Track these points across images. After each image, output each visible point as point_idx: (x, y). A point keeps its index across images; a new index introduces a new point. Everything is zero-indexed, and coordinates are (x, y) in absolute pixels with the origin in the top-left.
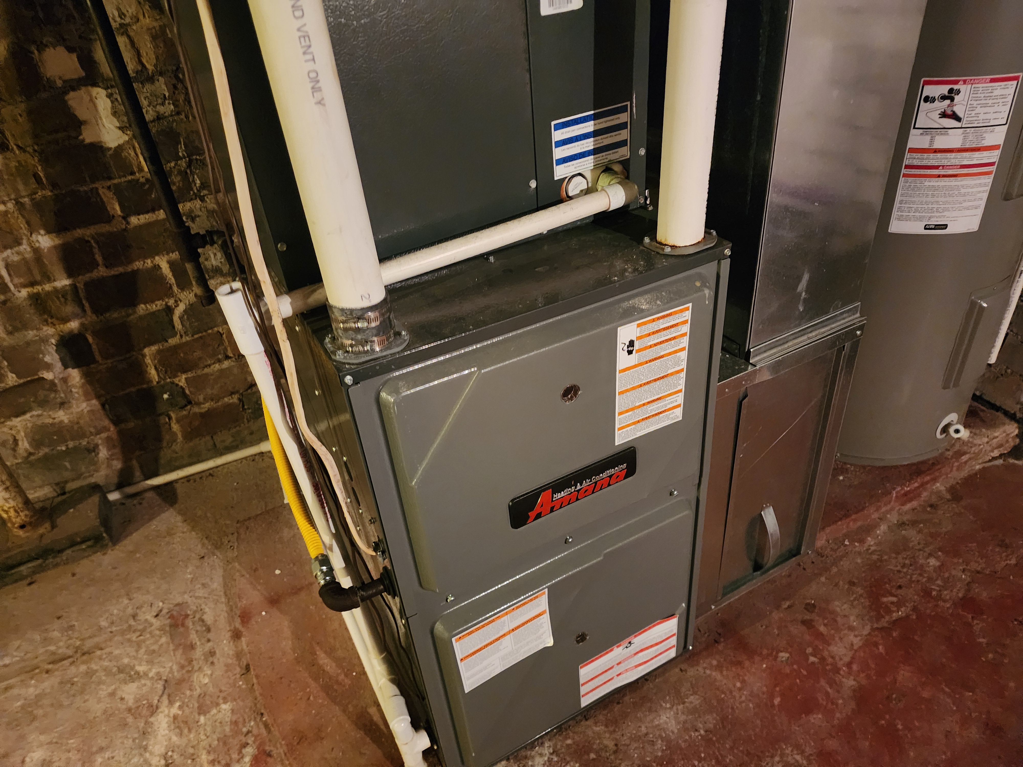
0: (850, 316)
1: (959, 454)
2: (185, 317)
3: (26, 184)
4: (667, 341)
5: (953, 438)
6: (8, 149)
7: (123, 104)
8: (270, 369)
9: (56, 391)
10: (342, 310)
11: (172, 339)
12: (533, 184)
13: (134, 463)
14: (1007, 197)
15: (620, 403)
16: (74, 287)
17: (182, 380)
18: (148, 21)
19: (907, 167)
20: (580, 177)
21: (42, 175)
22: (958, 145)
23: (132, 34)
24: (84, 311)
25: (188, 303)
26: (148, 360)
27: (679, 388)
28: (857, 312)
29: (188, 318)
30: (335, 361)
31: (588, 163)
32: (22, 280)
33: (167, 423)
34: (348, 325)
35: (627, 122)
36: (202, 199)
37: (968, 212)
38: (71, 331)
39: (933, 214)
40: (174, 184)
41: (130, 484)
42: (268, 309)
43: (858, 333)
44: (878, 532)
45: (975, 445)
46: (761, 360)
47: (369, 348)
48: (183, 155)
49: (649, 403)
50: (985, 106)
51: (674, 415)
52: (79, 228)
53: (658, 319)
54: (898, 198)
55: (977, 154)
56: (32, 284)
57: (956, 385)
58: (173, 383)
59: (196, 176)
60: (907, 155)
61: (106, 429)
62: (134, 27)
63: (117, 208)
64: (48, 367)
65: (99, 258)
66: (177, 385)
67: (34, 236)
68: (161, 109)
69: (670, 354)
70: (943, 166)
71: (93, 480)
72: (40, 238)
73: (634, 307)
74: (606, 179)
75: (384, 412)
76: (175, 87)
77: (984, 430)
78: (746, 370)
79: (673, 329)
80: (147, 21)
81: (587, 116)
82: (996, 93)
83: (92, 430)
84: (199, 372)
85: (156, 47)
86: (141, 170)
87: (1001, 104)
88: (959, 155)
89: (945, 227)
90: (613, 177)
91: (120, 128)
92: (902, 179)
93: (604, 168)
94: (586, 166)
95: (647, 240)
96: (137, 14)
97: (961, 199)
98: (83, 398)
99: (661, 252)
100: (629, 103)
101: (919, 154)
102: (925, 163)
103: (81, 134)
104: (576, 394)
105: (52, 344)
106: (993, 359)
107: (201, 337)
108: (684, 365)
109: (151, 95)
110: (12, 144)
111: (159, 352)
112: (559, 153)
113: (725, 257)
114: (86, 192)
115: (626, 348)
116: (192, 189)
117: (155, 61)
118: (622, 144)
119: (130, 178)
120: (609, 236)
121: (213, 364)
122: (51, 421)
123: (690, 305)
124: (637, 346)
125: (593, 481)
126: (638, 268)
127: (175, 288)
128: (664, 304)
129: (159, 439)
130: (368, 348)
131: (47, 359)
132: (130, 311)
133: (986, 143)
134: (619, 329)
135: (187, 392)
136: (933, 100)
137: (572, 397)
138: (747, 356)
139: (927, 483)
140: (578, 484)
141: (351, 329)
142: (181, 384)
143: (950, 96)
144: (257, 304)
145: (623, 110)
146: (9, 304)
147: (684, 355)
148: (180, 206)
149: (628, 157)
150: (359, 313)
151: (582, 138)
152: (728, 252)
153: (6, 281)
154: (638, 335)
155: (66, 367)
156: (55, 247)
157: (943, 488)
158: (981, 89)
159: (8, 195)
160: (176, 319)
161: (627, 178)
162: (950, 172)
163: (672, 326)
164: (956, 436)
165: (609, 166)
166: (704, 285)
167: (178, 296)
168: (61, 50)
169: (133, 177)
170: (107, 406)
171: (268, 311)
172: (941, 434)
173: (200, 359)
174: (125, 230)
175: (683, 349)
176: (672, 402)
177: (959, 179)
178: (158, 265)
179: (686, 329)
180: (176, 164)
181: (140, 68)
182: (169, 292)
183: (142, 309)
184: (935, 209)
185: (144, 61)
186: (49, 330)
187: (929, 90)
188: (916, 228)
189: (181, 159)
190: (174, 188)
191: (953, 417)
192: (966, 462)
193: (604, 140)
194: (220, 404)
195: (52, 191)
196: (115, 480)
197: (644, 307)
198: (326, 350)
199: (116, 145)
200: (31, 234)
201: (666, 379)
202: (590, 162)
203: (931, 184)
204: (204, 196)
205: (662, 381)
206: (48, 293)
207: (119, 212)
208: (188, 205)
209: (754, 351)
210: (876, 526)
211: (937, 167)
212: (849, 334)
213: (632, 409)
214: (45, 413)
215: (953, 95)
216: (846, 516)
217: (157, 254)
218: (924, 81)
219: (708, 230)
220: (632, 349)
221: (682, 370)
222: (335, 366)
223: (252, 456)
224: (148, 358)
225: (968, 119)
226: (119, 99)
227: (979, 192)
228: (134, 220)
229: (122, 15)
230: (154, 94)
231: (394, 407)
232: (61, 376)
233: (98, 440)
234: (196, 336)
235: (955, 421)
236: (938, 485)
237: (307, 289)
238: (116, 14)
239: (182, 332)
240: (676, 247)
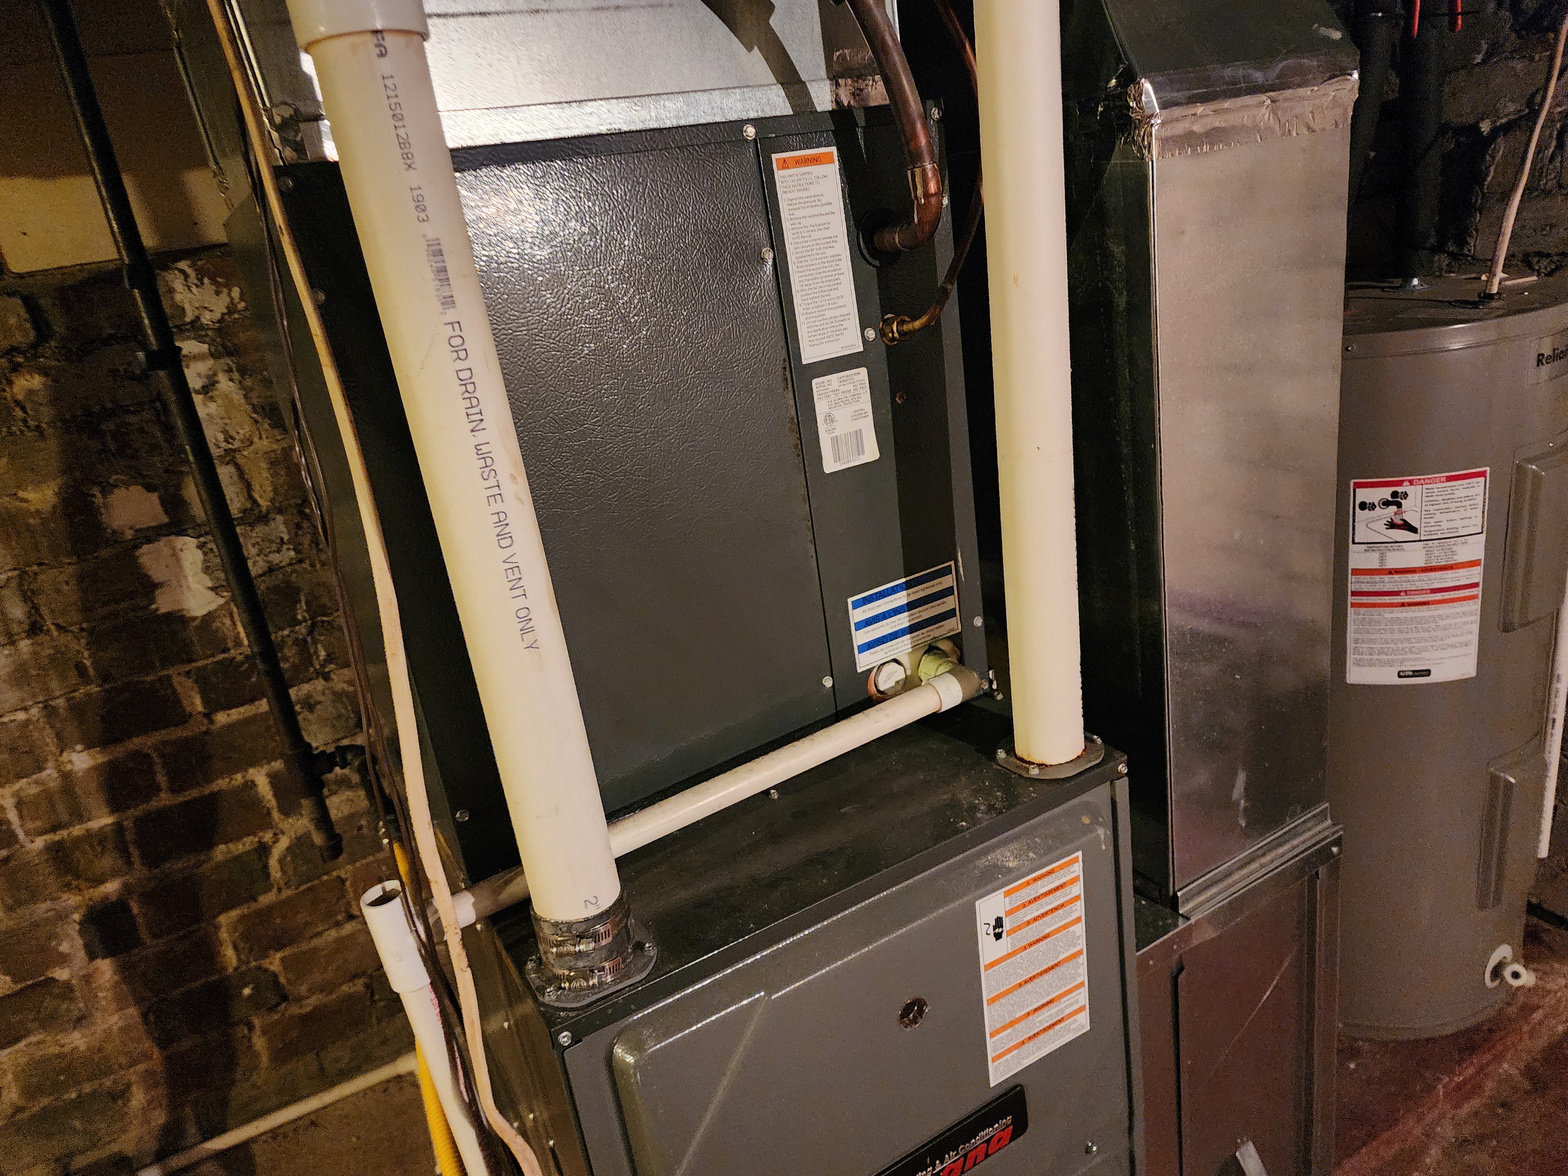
0: (1316, 825)
1: (1528, 1009)
2: (289, 858)
3: (63, 678)
4: (1052, 910)
5: (1511, 986)
6: (41, 631)
7: (220, 556)
8: (438, 1010)
9: (72, 1000)
10: (556, 925)
11: (265, 895)
12: (828, 682)
13: (188, 1110)
14: (1507, 628)
15: (992, 1016)
16: (119, 828)
17: (274, 963)
18: (265, 442)
19: (1354, 594)
20: (894, 664)
21: (87, 663)
22: (1421, 563)
23: (240, 461)
24: (130, 863)
25: (294, 836)
26: (224, 935)
27: (1079, 981)
28: (1326, 819)
29: (293, 861)
30: (543, 1004)
31: (903, 647)
32: (39, 823)
33: (244, 1037)
34: (563, 949)
35: (952, 587)
36: (327, 677)
37: (1456, 652)
38: (106, 898)
39: (1405, 657)
40: (286, 660)
41: (176, 1151)
42: (439, 918)
43: (1335, 850)
44: (1428, 1160)
45: (1549, 992)
46: (1194, 909)
47: (596, 981)
48: (304, 617)
49: (1036, 1010)
50: (1447, 511)
51: (1076, 1024)
52: (137, 736)
53: (1035, 880)
54: (1351, 635)
55: (1449, 574)
56: (54, 829)
57: (1498, 900)
58: (259, 968)
59: (319, 646)
60: (1351, 578)
61: (147, 1057)
62: (245, 453)
63: (198, 701)
64: (63, 959)
65: (162, 779)
66: (266, 971)
67: (65, 754)
68: (275, 558)
69: (1058, 930)
70: (1406, 591)
71: (115, 1148)
72: (75, 757)
73: (995, 866)
74: (932, 664)
75: (621, 1083)
76: (298, 526)
77: (1557, 966)
78: (1176, 926)
79: (1058, 893)
80: (263, 444)
81: (897, 586)
82: (1458, 494)
83: (123, 1060)
84: (304, 946)
85: (275, 475)
86: (238, 643)
87: (1468, 508)
88: (1424, 576)
89: (1427, 673)
90: (940, 661)
91: (212, 589)
92: (1351, 611)
93: (927, 648)
94: (900, 649)
95: (1001, 754)
96: (251, 436)
97: (1440, 634)
98: (113, 1006)
99: (1026, 775)
100: (952, 563)
101: (1368, 577)
102: (1378, 588)
103: (153, 601)
104: (921, 1011)
105: (75, 921)
106: (1543, 851)
107: (308, 889)
108: (1082, 944)
109: (263, 541)
110: (49, 624)
111: (243, 918)
112: (860, 637)
113: (1120, 776)
114: (152, 683)
115: (991, 931)
116: (312, 665)
117: (272, 494)
118: (949, 614)
119: (221, 657)
120: (945, 746)
121: (328, 929)
122: (56, 1050)
123: (1079, 854)
124: (1007, 924)
125: (961, 1153)
126: (994, 805)
127: (276, 815)
128: (1041, 856)
129: (230, 1065)
130: (594, 981)
131: (64, 947)
132: (202, 857)
133: (1461, 558)
134: (977, 903)
135: (282, 980)
136: (1372, 507)
137: (915, 1017)
138: (1174, 904)
139: (1488, 1064)
140: (938, 1162)
141: (568, 954)
142: (272, 968)
143: (1396, 501)
144: (422, 911)
145: (947, 571)
146: (13, 863)
147: (1080, 929)
148: (293, 692)
149: (960, 630)
150: (582, 928)
151: (892, 614)
152: (1123, 768)
153: (13, 827)
154: (1008, 908)
155: (92, 956)
156: (95, 768)
157: (1514, 1072)
158: (1436, 490)
159: (34, 696)
160: (273, 863)
161: (961, 661)
162: (1418, 599)
163: (1057, 889)
164: (1516, 983)
165: (933, 644)
166: (1095, 821)
167: (280, 825)
168: (136, 491)
169: (227, 655)
170: (151, 1017)
171: (438, 921)
172: (1492, 980)
173: (307, 924)
174: (206, 733)
175: (1078, 920)
176: (1071, 1004)
177: (1432, 607)
178: (252, 781)
179: (1078, 889)
180: (292, 631)
181: (248, 505)
182: (265, 822)
183: (220, 852)
184: (1407, 650)
185: (257, 497)
186: (71, 900)
187: (1363, 495)
188: (1387, 676)
189: (299, 623)
190: (284, 665)
191: (1504, 951)
192: (1541, 1023)
193: (922, 614)
194: (334, 996)
195: (100, 686)
196: (152, 1145)
197: (1011, 865)
198: (527, 984)
199: (205, 612)
200: (62, 752)
201: (1057, 970)
202: (906, 643)
203: (1394, 615)
204: (329, 672)
205: (1051, 973)
206: (77, 841)
207: (200, 708)
208: (306, 688)
209: (1183, 895)
210: (1423, 1149)
211: (1397, 593)
212: (1322, 855)
213: (1012, 1024)
214: (49, 1038)
215: (1399, 499)
216: (1372, 1136)
217: (252, 765)
218: (1355, 483)
219: (1088, 735)
220: (1000, 930)
221: (1080, 952)
222: (543, 1014)
223: (381, 1083)
224: (223, 929)
225: (1427, 529)
226: (215, 550)
227: (1466, 623)
228: (222, 718)
229: (229, 438)
230: (267, 539)
231: (635, 1074)
232: (84, 972)
233: (133, 1075)
234: (302, 888)
235: (1509, 958)
236: (1506, 1066)
237: (496, 880)
238: (221, 437)
239: (282, 883)
240: (1046, 766)
